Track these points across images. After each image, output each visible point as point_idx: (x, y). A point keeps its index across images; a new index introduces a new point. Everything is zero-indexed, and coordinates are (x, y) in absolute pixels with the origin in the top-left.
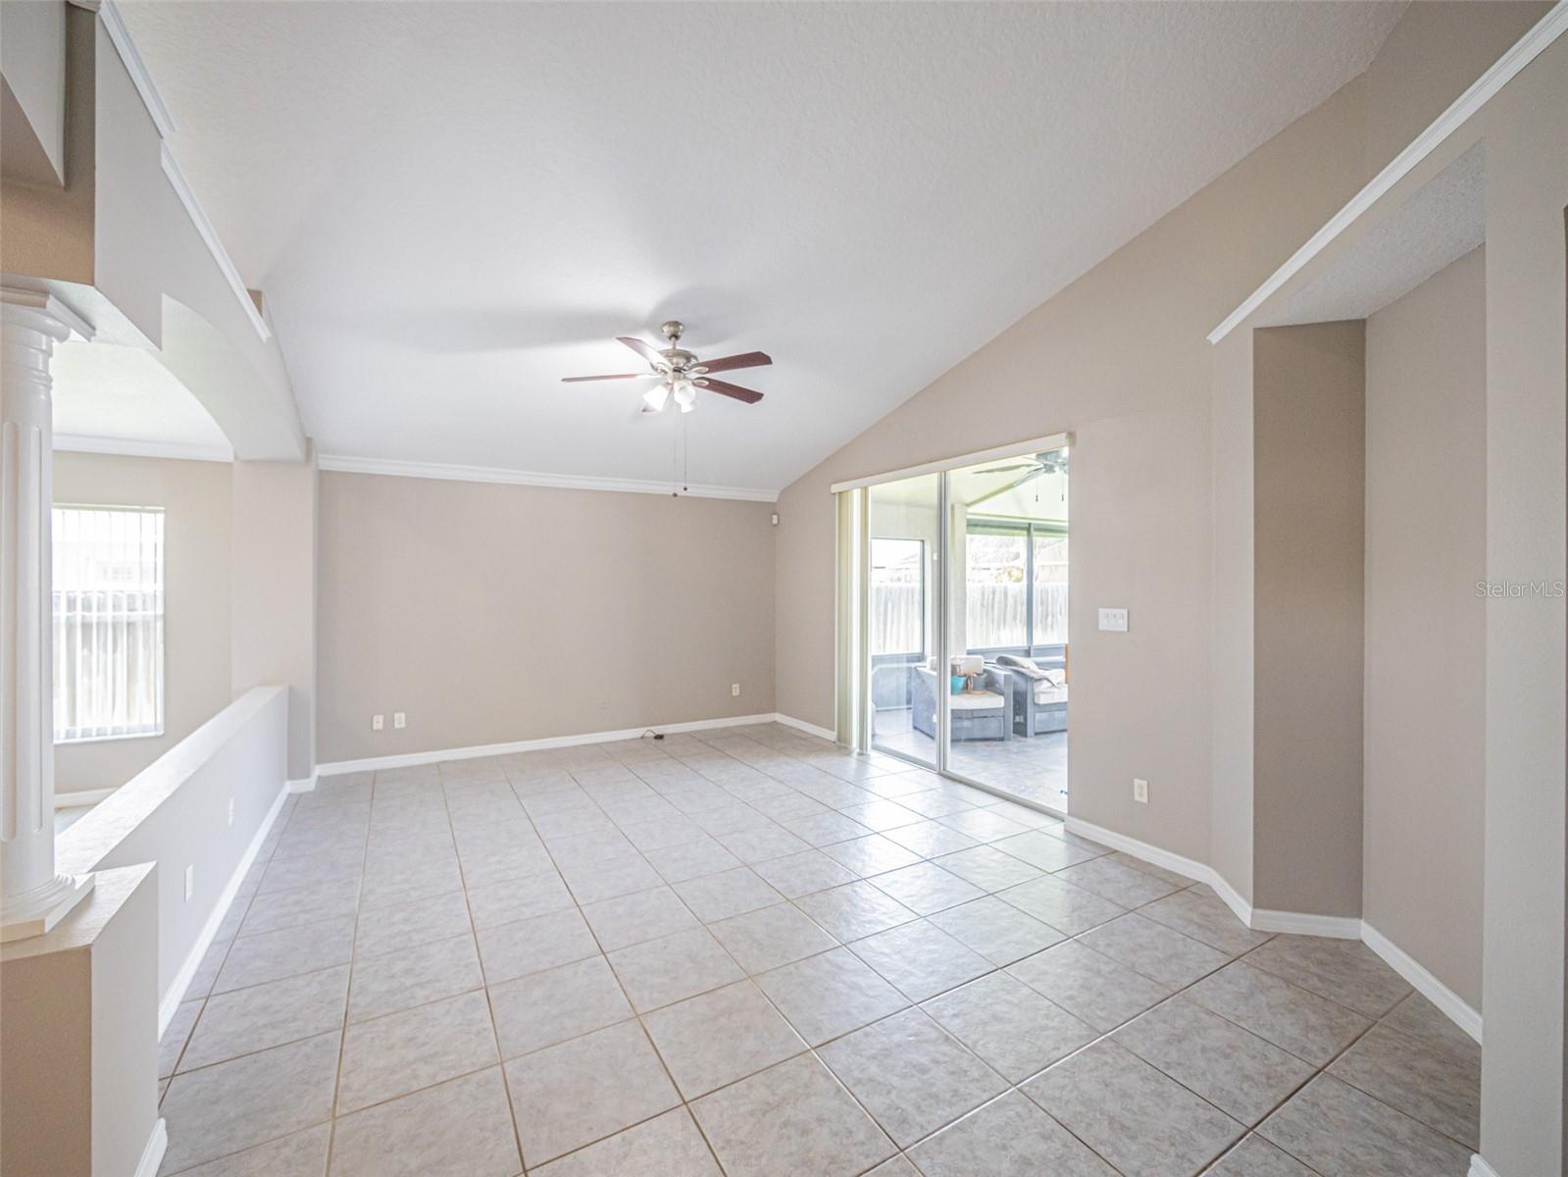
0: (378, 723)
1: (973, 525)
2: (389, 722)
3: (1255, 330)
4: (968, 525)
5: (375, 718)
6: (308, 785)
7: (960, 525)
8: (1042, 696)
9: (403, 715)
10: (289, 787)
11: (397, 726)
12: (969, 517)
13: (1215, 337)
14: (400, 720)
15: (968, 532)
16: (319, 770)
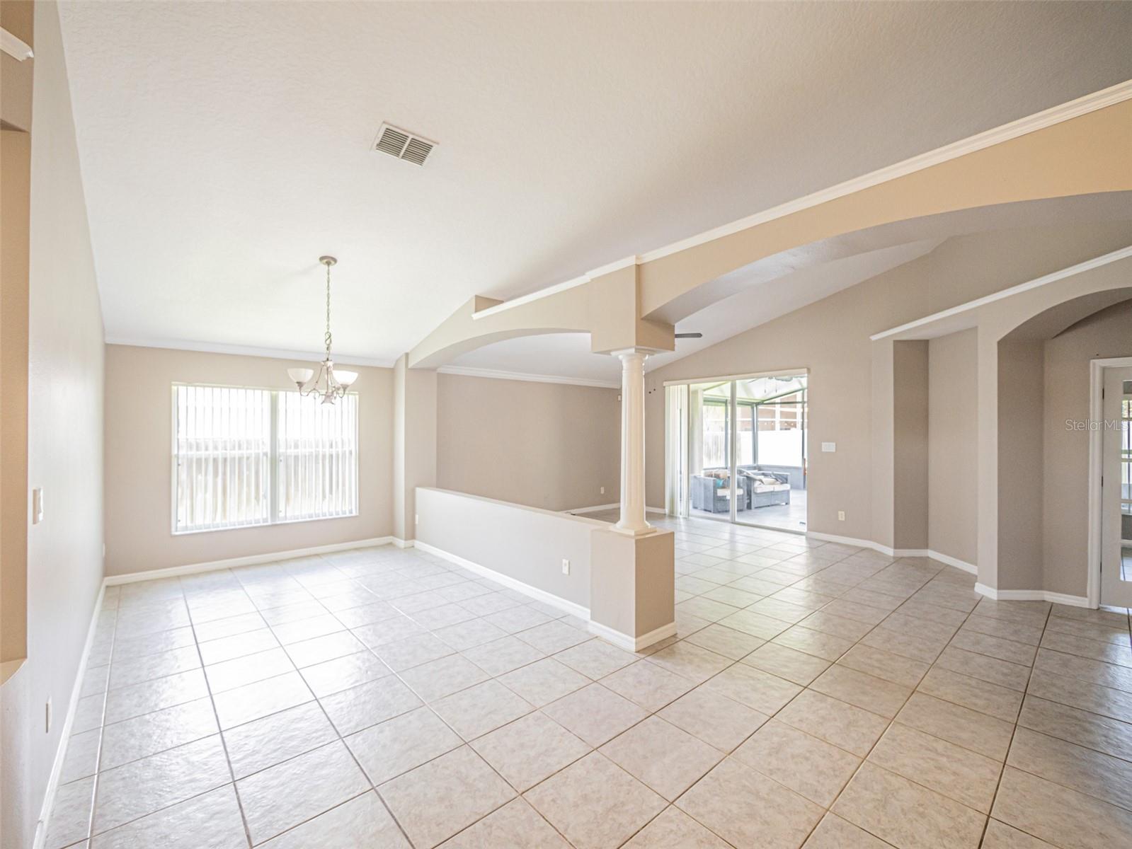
1: (706, 401)
3: (894, 341)
4: (705, 401)
7: (701, 400)
8: (758, 489)
12: (705, 396)
13: (874, 338)
15: (704, 405)
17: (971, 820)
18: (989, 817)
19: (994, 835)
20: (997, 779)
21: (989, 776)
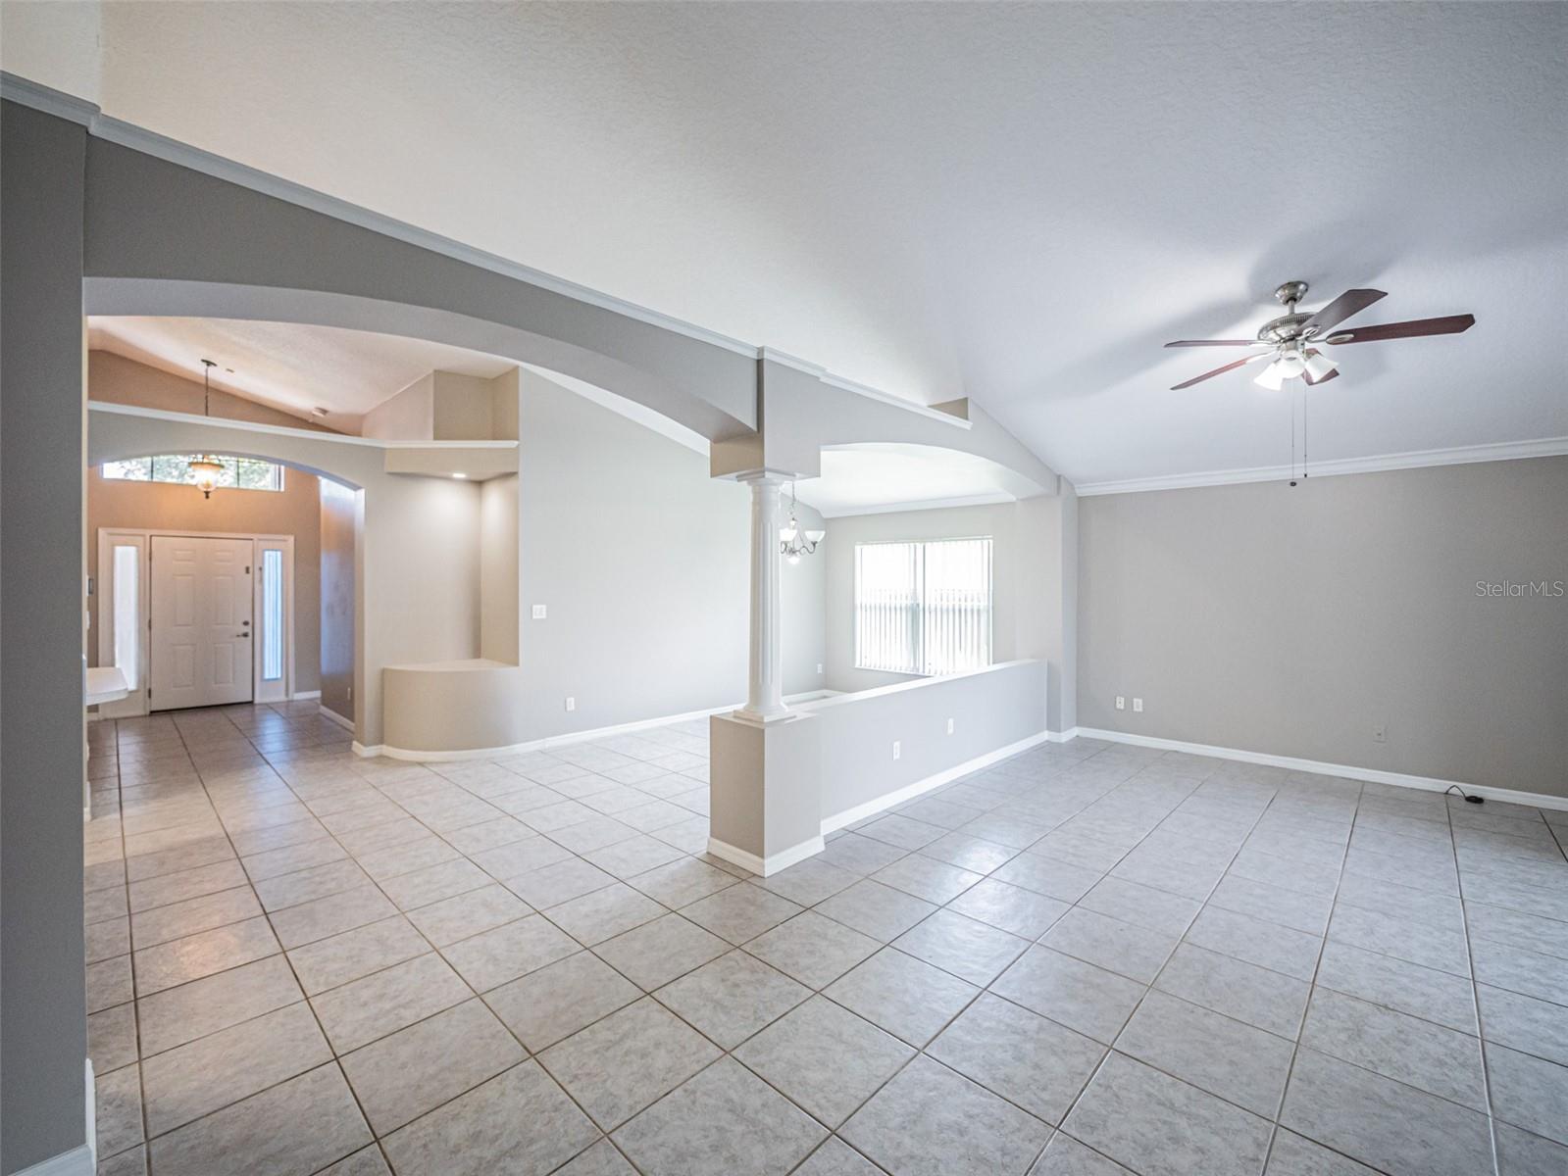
0: (1120, 704)
2: (1129, 704)
5: (1118, 698)
6: (1065, 737)
9: (1140, 701)
10: (1046, 736)
11: (1135, 709)
14: (1138, 704)
16: (1076, 731)
17: (317, 984)
18: (307, 999)
19: (293, 990)
20: (329, 1034)
21: (337, 1030)
